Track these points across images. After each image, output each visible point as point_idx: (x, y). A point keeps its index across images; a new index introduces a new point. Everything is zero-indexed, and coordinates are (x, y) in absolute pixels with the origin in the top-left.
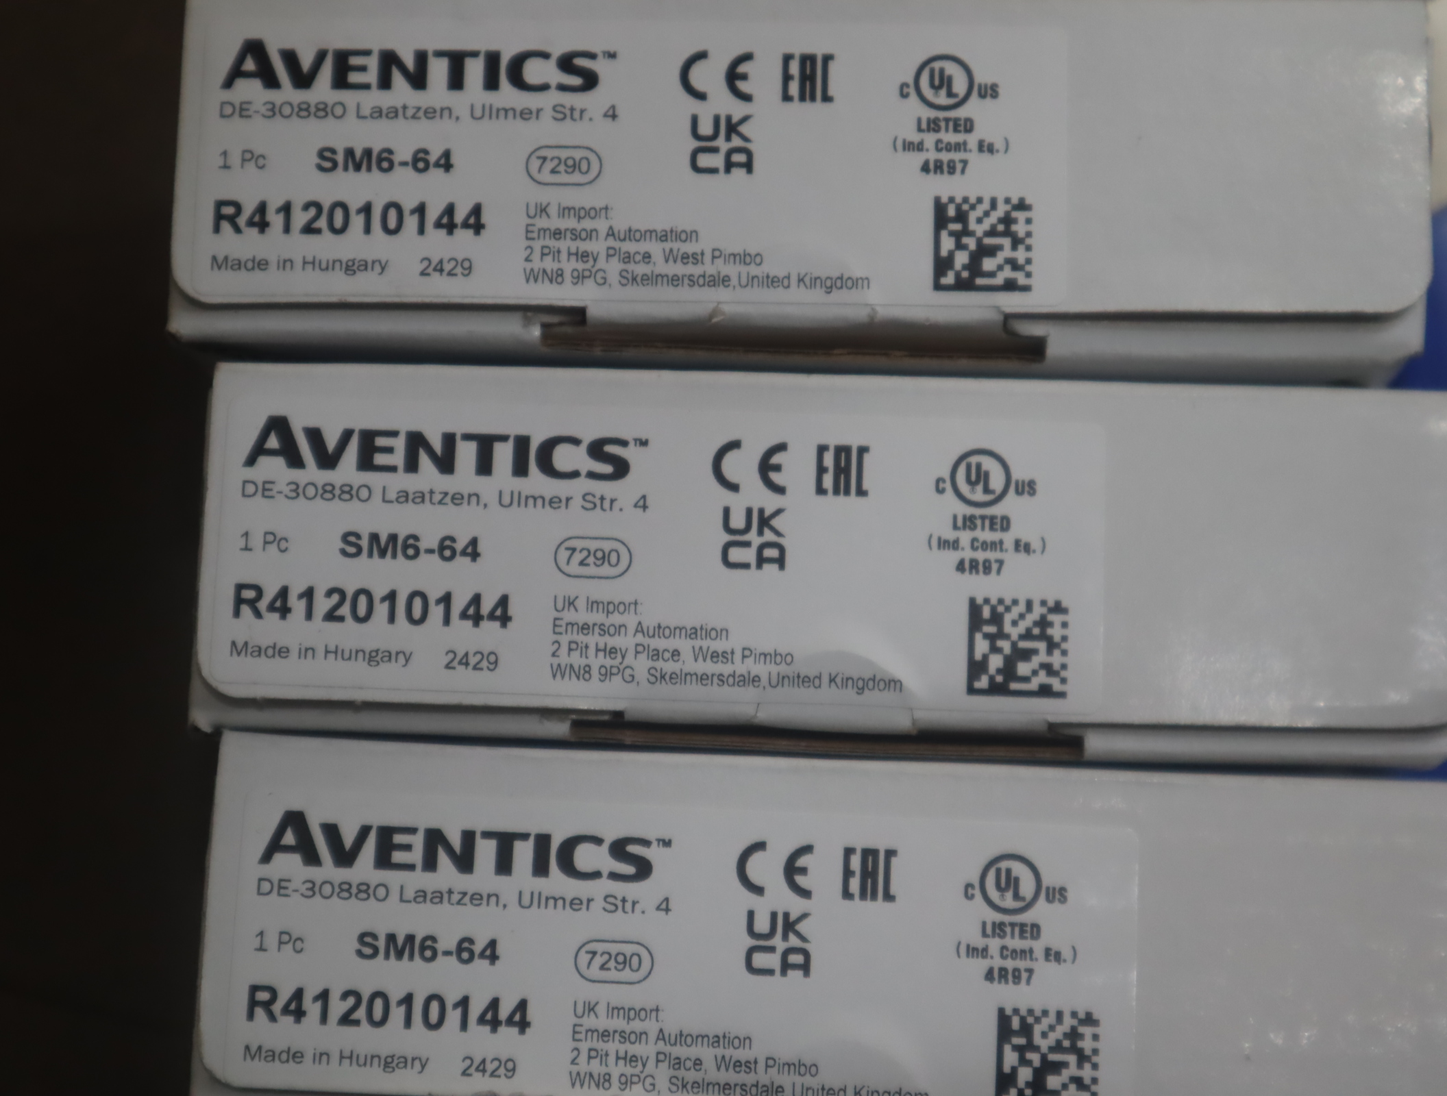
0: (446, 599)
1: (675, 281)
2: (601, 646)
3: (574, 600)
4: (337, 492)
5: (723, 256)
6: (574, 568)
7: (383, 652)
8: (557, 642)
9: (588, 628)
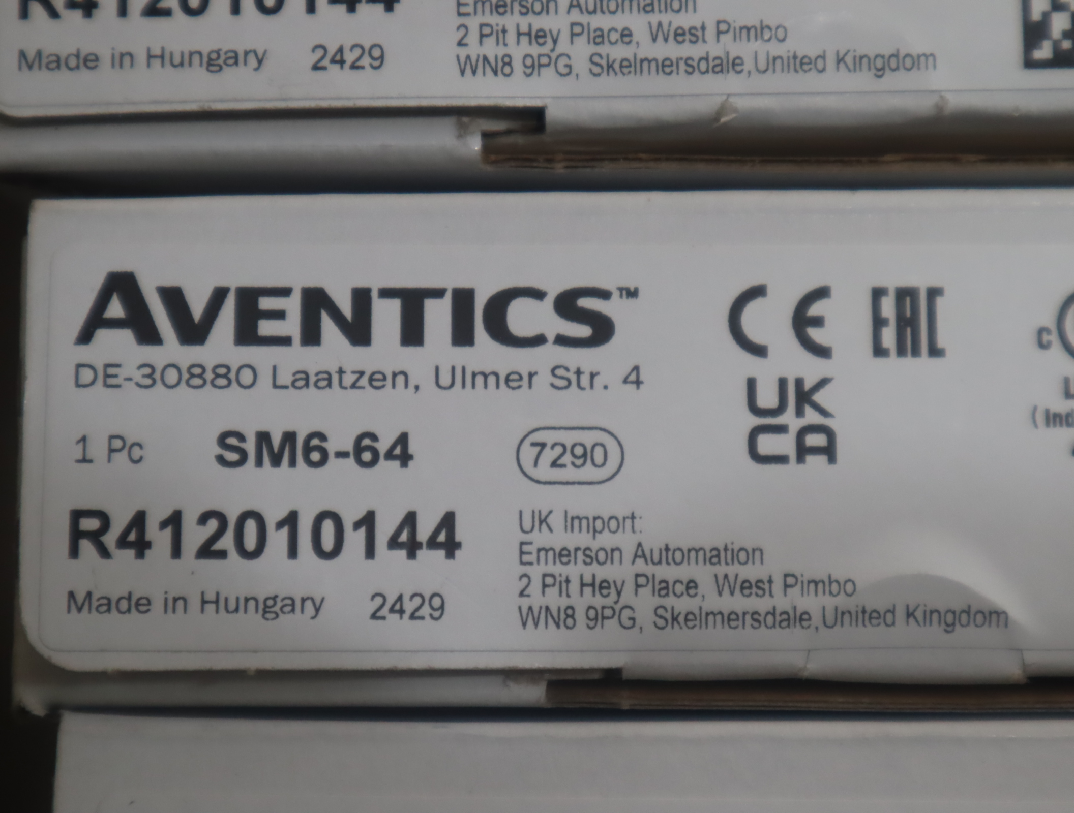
0: (368, 521)
1: (666, 66)
2: (588, 579)
3: (547, 517)
4: (209, 376)
5: (732, 30)
6: (544, 471)
7: (283, 599)
8: (525, 575)
9: (569, 555)
